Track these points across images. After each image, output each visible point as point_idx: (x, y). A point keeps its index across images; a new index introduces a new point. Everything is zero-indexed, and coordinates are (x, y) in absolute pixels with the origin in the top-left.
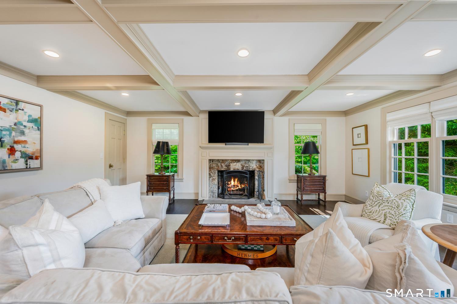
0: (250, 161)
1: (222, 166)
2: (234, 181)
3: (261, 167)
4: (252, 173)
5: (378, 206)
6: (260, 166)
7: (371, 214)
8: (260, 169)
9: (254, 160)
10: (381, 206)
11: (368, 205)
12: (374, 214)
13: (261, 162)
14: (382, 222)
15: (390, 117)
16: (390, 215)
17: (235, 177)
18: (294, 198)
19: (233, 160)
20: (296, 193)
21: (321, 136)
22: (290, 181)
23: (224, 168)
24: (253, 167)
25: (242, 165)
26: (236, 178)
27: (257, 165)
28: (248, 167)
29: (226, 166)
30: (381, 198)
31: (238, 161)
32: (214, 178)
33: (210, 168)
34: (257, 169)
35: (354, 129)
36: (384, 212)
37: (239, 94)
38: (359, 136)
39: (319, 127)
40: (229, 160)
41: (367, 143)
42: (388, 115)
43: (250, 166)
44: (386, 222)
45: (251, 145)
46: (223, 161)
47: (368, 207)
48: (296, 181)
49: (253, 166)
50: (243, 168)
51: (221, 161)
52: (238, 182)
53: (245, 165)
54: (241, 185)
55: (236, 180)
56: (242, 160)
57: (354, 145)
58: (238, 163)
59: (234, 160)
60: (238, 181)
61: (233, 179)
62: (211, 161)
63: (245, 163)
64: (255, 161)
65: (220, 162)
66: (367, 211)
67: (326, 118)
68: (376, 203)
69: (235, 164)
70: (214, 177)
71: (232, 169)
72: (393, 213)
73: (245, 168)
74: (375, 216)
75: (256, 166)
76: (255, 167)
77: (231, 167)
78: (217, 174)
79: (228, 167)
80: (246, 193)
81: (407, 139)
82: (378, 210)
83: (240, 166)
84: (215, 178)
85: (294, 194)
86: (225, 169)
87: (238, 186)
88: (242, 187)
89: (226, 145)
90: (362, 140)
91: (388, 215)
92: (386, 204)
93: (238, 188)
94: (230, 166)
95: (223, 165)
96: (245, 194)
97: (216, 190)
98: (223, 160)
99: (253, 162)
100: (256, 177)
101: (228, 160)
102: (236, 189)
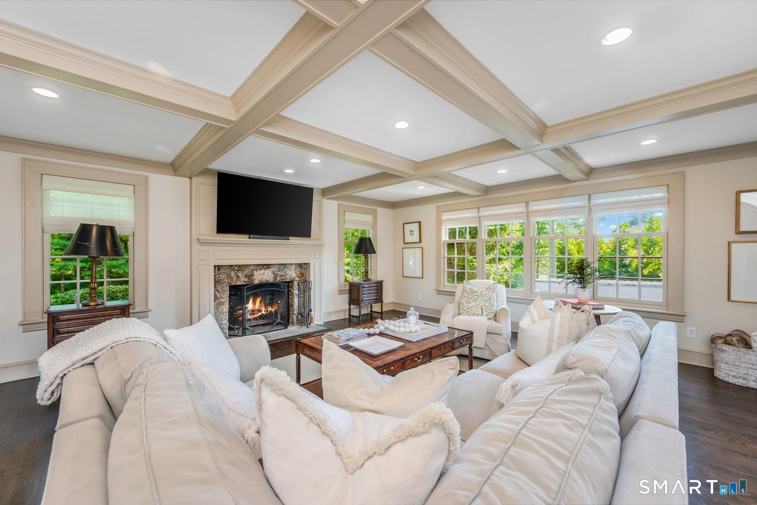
0: (287, 266)
1: (238, 277)
2: (254, 303)
3: (303, 276)
4: (289, 284)
5: (474, 301)
6: (302, 274)
7: (469, 310)
8: (301, 277)
9: (293, 264)
10: (477, 301)
11: (465, 303)
12: (472, 309)
13: (303, 267)
14: (480, 315)
15: (445, 216)
16: (486, 307)
17: (255, 296)
18: (345, 316)
19: (259, 265)
20: (347, 307)
21: (371, 230)
22: (341, 292)
23: (242, 281)
24: (290, 276)
25: (274, 274)
26: (259, 297)
27: (298, 272)
28: (283, 276)
29: (246, 276)
30: (475, 294)
31: (268, 266)
32: (222, 300)
33: (217, 282)
34: (297, 279)
35: (405, 225)
36: (480, 305)
37: (315, 161)
38: (412, 233)
39: (369, 218)
40: (252, 267)
41: (420, 241)
42: (443, 214)
43: (287, 275)
44: (484, 314)
45: (293, 240)
46: (241, 267)
47: (465, 304)
48: (348, 291)
49: (292, 274)
50: (275, 278)
51: (236, 268)
52: (260, 304)
53: (279, 273)
54: (266, 307)
55: (258, 300)
56: (273, 264)
57: (405, 243)
58: (267, 270)
59: (261, 265)
60: (261, 302)
61: (251, 300)
62: (218, 268)
63: (279, 270)
64: (294, 266)
65: (234, 270)
66: (464, 308)
67: (377, 208)
68: (472, 299)
69: (262, 271)
70: (223, 298)
71: (256, 282)
72: (487, 305)
73: (278, 279)
74: (474, 310)
75: (296, 273)
76: (294, 275)
77: (255, 277)
78: (227, 293)
79: (249, 279)
80: (279, 320)
81: (458, 239)
82: (475, 305)
83: (270, 275)
84: (224, 300)
85: (344, 311)
86: (245, 282)
87: (260, 311)
88: (267, 311)
89: (250, 238)
90: (416, 238)
91: (484, 308)
92: (481, 298)
93: (260, 314)
94: (252, 275)
95: (240, 275)
96: (277, 322)
97: (227, 324)
98: (239, 266)
99: (291, 267)
100: (296, 292)
101: (250, 265)
102: (256, 316)
